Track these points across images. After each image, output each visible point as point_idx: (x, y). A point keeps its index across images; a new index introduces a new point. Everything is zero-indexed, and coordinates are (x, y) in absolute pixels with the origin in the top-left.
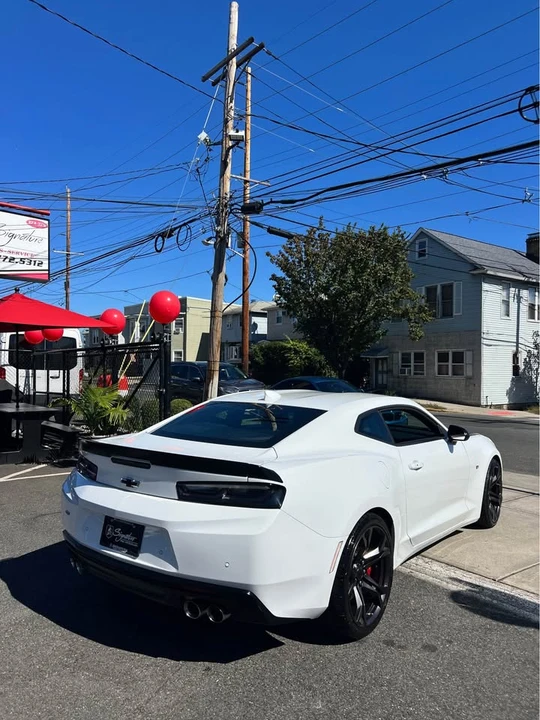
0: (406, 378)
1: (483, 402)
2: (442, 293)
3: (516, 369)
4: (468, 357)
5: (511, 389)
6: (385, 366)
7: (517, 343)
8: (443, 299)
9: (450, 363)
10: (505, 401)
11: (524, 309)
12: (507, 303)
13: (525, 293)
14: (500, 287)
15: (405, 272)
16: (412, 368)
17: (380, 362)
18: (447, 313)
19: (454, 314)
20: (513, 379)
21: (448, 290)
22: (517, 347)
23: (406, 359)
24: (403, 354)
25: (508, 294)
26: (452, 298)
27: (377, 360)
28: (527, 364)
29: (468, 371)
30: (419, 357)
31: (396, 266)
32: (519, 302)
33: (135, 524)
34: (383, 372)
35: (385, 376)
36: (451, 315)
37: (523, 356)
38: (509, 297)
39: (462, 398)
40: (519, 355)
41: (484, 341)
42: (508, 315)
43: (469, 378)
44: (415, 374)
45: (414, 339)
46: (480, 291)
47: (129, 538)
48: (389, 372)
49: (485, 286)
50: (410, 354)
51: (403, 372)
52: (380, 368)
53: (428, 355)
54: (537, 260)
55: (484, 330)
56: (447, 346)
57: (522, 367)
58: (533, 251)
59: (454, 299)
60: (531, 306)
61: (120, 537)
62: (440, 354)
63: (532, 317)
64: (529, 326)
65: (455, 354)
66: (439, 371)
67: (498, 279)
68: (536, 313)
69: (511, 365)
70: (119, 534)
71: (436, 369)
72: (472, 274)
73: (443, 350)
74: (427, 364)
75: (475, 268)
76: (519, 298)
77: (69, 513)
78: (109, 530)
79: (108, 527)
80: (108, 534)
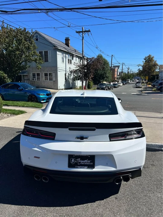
0: (34, 81)
1: (59, 89)
2: (45, 54)
3: (66, 78)
4: (54, 75)
5: (65, 84)
6: (27, 78)
7: (66, 71)
8: (45, 56)
9: (48, 77)
10: (63, 88)
11: (67, 60)
12: (63, 58)
13: (67, 56)
14: (61, 53)
15: (34, 46)
16: (36, 78)
17: (25, 76)
18: (46, 60)
19: (49, 61)
20: (65, 82)
21: (46, 53)
22: (66, 72)
23: (34, 75)
24: (33, 74)
25: (63, 56)
26: (48, 56)
27: (24, 75)
28: (68, 77)
29: (54, 79)
30: (38, 75)
31: (31, 43)
32: (66, 58)
33: (89, 155)
34: (26, 80)
35: (27, 81)
36: (48, 61)
37: (67, 75)
38: (63, 57)
39: (53, 87)
40: (66, 74)
41: (58, 70)
42: (63, 62)
43: (54, 81)
44: (37, 80)
45: (38, 69)
46: (57, 53)
47: (86, 162)
48: (29, 79)
49: (58, 53)
50: (35, 74)
51: (33, 79)
52: (25, 79)
53: (41, 74)
54: (68, 46)
55: (58, 66)
56: (47, 71)
57: (67, 78)
58: (67, 43)
59: (49, 56)
60: (69, 60)
61: (81, 162)
62: (45, 74)
63: (69, 63)
64: (68, 66)
65: (50, 74)
66: (45, 79)
67: (61, 51)
68: (70, 62)
69: (65, 77)
70: (80, 161)
71: (44, 78)
72: (54, 49)
73: (46, 72)
74: (41, 77)
75: (55, 47)
76: (66, 57)
77: (39, 158)
78: (73, 160)
79: (72, 159)
80: (72, 162)
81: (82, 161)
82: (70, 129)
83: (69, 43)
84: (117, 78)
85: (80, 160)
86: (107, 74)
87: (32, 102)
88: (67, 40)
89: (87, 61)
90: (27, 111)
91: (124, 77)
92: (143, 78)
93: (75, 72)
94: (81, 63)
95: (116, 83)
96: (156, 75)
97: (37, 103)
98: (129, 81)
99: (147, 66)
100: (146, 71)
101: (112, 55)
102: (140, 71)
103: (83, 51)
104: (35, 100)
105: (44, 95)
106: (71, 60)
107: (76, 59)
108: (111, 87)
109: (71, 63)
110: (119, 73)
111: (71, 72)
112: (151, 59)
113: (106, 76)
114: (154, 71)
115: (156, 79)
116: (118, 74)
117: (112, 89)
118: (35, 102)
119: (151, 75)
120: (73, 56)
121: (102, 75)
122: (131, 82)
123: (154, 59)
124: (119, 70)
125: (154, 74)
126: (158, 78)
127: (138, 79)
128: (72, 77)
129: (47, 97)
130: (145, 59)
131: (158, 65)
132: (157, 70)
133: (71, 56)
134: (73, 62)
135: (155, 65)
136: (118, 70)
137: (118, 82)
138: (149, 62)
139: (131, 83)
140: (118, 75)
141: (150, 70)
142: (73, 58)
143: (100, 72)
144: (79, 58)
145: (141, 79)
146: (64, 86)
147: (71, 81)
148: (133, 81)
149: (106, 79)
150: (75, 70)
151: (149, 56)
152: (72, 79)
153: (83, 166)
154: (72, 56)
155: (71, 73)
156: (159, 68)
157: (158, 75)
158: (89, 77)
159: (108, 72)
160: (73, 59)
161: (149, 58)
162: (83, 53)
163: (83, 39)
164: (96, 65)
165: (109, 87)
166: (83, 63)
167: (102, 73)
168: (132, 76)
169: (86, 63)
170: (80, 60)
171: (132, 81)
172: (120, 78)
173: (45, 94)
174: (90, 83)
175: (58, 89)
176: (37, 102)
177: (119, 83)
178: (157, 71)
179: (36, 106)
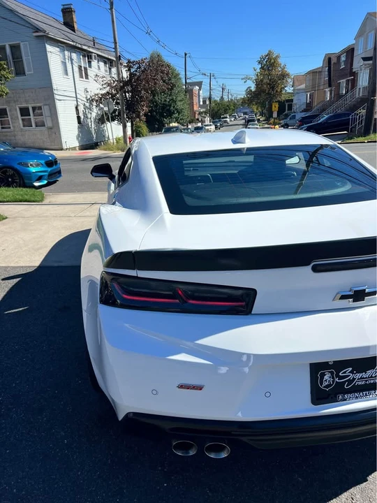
1: (65, 147)
2: (12, 53)
3: (79, 118)
4: (45, 110)
5: (79, 135)
7: (76, 98)
8: (13, 59)
9: (32, 117)
10: (76, 144)
11: (76, 69)
12: (64, 64)
13: (74, 56)
14: (58, 49)
18: (20, 72)
19: (27, 73)
20: (79, 128)
21: (15, 48)
22: (77, 101)
25: (64, 56)
26: (22, 58)
28: (85, 114)
29: (49, 123)
32: (72, 63)
36: (24, 74)
37: (81, 108)
38: (65, 59)
39: (48, 145)
40: (79, 108)
41: (56, 97)
42: (67, 75)
43: (50, 128)
44: (2, 128)
46: (45, 47)
47: (372, 374)
49: (49, 48)
53: (10, 111)
54: (73, 29)
55: (55, 87)
56: (27, 102)
57: (82, 117)
58: (68, 20)
59: (24, 58)
60: (80, 67)
61: (354, 379)
62: (21, 109)
63: (81, 77)
64: (81, 84)
65: (34, 109)
66: (23, 124)
67: (55, 42)
68: (84, 73)
69: (76, 116)
70: (351, 376)
71: (21, 122)
72: (37, 36)
73: (24, 105)
74: (12, 118)
75: (37, 30)
76: (72, 60)
77: (200, 388)
78: (326, 377)
79: (323, 375)
80: (325, 384)
81: (359, 376)
82: (316, 269)
83: (75, 20)
84: (200, 113)
85: (351, 372)
86: (179, 103)
87: (11, 188)
88: (67, 12)
89: (129, 70)
90: (6, 215)
91: (216, 109)
92: (257, 109)
93: (101, 99)
94: (116, 76)
95: (199, 125)
96: (288, 101)
97: (24, 189)
98: (228, 120)
99: (266, 81)
100: (264, 91)
101: (186, 55)
102: (249, 92)
103: (115, 43)
104: (16, 182)
105: (38, 165)
106: (86, 69)
107: (99, 66)
109: (87, 77)
110: (201, 100)
111: (91, 101)
112: (273, 61)
113: (176, 109)
114: (281, 91)
115: (286, 112)
116: (201, 103)
118: (20, 187)
120: (90, 57)
121: (167, 105)
122: (231, 121)
123: (280, 61)
124: (201, 92)
125: (283, 98)
126: (290, 107)
127: (245, 113)
128: (94, 115)
129: (49, 169)
130: (259, 62)
131: (290, 77)
132: (289, 89)
133: (84, 56)
134: (91, 72)
135: (284, 76)
136: (199, 92)
137: (202, 122)
138: (268, 70)
139: (231, 123)
140: (200, 106)
141: (273, 88)
142: (90, 62)
143: (160, 99)
144: (105, 63)
145: (252, 112)
146: (77, 139)
147: (93, 126)
148: (235, 118)
149: (177, 115)
150: (101, 95)
151: (268, 55)
152: (95, 119)
153: (362, 391)
154: (88, 55)
155: (91, 104)
156: (291, 83)
157: (292, 100)
158: (139, 112)
159: (179, 99)
160: (90, 66)
161: (270, 59)
162: (115, 48)
163: (111, 9)
164: (154, 79)
166: (118, 74)
167: (165, 101)
168: (232, 107)
169: (125, 75)
170: (110, 69)
171: (233, 119)
172: (205, 113)
173: (43, 162)
174: (140, 127)
175: (62, 149)
176: (24, 185)
177: (207, 125)
178: (288, 91)
179: (26, 197)
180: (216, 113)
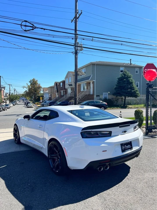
47: (129, 146)
80: (123, 148)
82: (120, 127)
84: (5, 99)
85: (126, 146)
92: (29, 98)
96: (42, 96)
98: (17, 102)
99: (33, 88)
100: (32, 92)
108: (5, 108)
112: (35, 82)
114: (39, 93)
116: (5, 95)
117: (6, 110)
119: (37, 96)
123: (38, 82)
127: (23, 100)
130: (30, 82)
131: (42, 88)
135: (39, 87)
136: (4, 91)
137: (6, 102)
138: (34, 85)
139: (18, 104)
141: (36, 92)
148: (20, 101)
151: (33, 80)
156: (43, 90)
157: (43, 96)
165: (4, 108)
168: (18, 97)
172: (7, 99)
177: (9, 104)
178: (42, 93)
180: (12, 99)
